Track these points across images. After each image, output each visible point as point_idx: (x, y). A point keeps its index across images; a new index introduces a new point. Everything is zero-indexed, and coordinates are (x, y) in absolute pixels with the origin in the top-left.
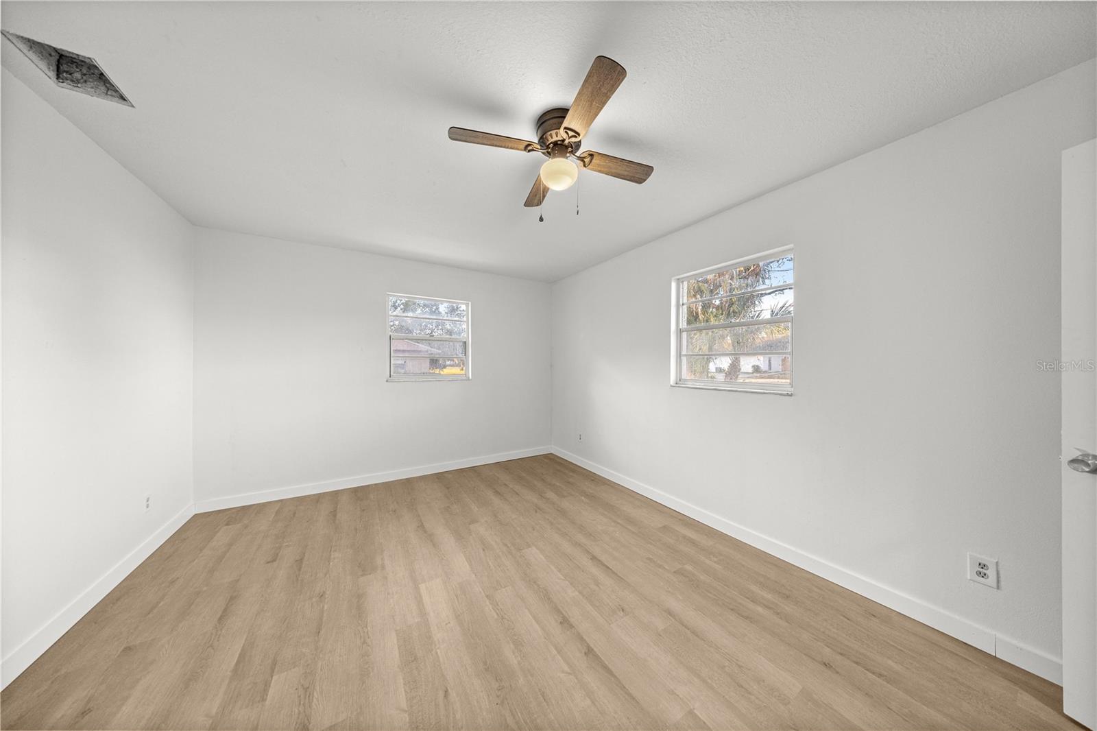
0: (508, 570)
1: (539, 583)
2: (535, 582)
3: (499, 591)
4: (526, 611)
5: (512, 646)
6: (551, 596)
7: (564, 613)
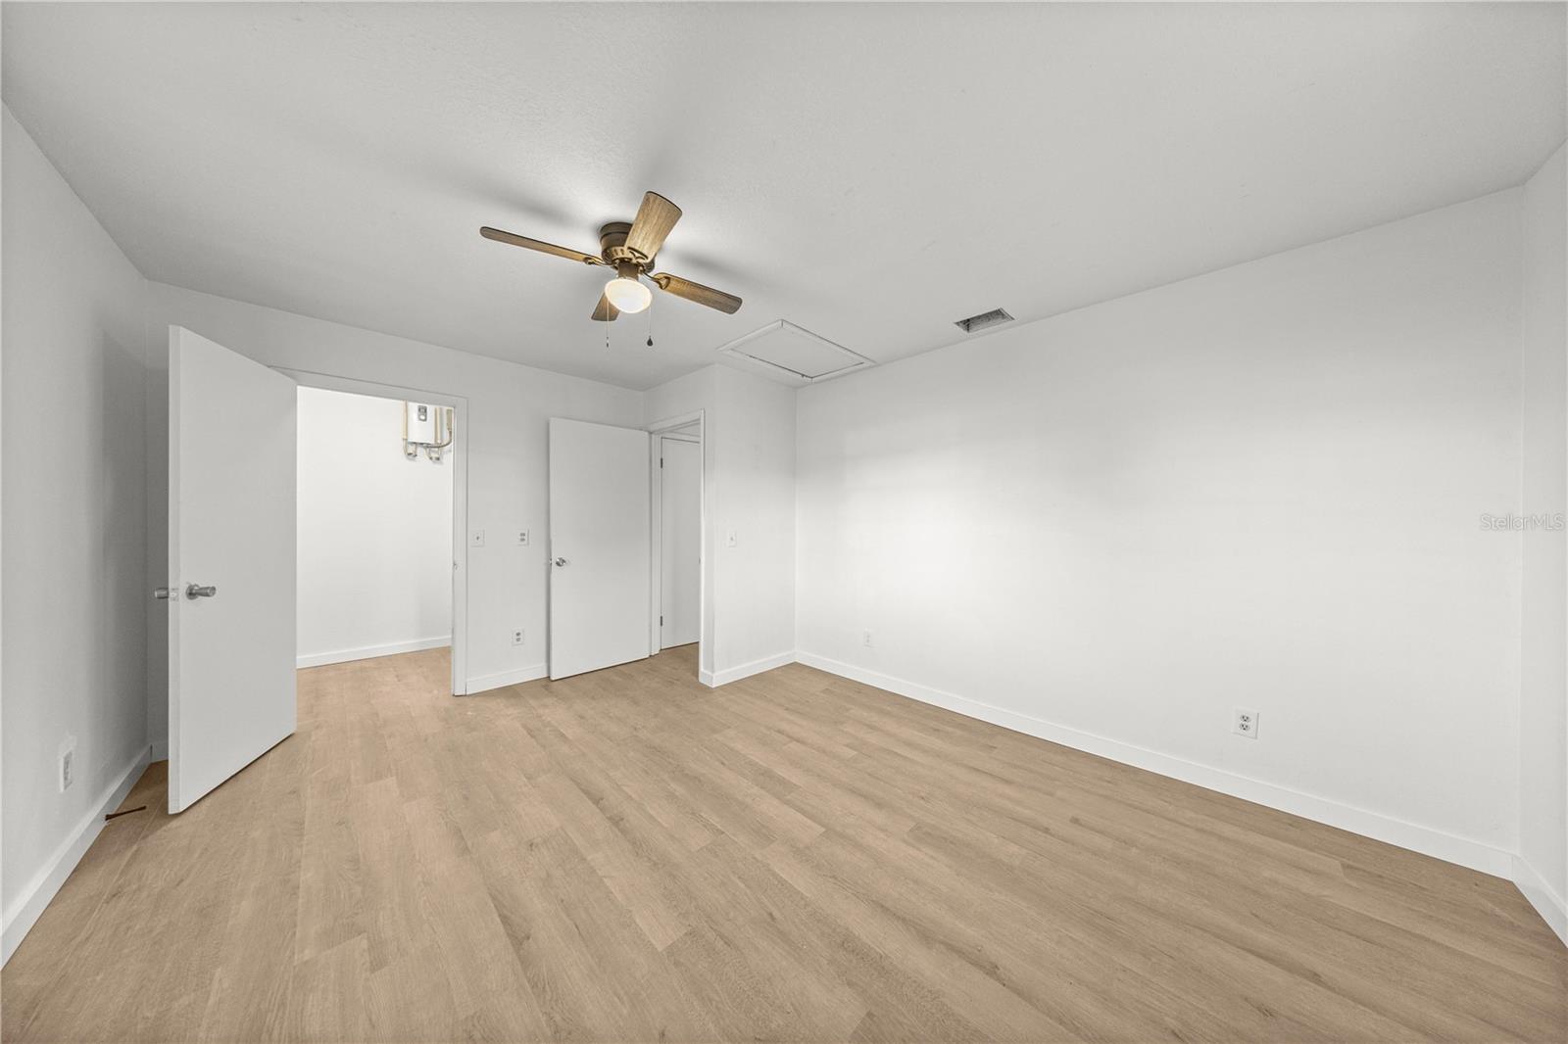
0: (706, 879)
1: (648, 864)
2: (655, 864)
3: (708, 842)
4: (666, 825)
5: (677, 794)
6: (630, 847)
7: (617, 831)
